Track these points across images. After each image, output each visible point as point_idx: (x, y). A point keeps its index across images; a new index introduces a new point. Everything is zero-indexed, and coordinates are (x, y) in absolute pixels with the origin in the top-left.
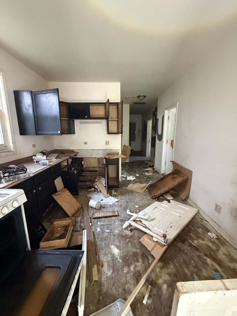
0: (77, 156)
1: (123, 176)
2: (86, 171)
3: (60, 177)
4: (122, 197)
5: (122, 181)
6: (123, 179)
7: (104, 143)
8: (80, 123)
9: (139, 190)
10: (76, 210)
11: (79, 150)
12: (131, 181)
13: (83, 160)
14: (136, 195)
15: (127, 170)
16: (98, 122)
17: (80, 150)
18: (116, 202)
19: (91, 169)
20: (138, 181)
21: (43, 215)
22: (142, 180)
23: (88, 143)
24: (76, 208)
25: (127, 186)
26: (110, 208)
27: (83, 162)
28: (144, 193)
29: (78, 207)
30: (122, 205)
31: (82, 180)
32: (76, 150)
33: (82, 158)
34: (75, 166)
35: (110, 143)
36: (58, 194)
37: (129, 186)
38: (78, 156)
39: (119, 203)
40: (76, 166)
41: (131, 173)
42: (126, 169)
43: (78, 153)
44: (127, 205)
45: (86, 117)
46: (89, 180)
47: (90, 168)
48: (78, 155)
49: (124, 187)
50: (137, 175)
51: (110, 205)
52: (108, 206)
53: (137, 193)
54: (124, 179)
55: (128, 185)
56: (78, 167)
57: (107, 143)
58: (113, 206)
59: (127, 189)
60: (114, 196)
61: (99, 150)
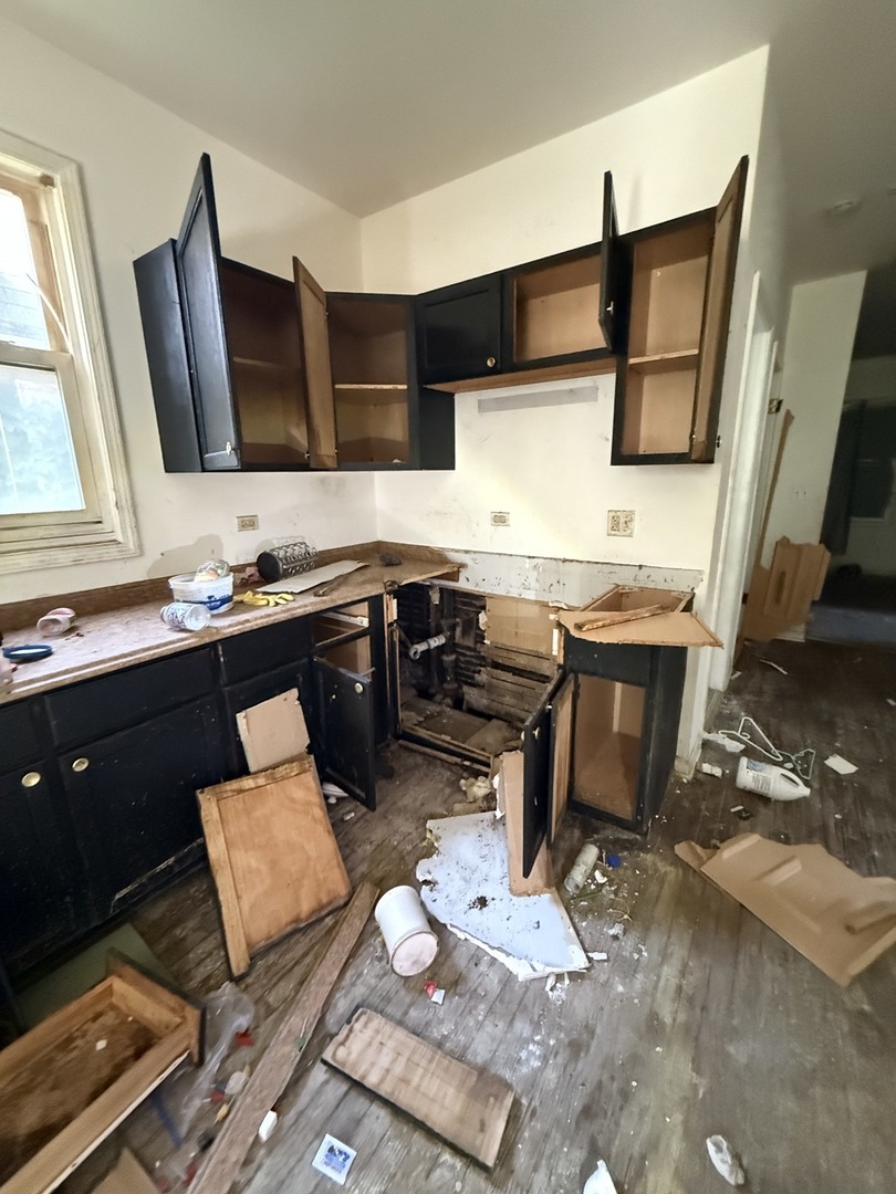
0: (457, 581)
1: (719, 738)
2: (496, 666)
3: (294, 692)
4: (628, 943)
5: (700, 780)
6: (707, 768)
7: (602, 523)
8: (482, 407)
9: (816, 928)
10: (297, 920)
11: (467, 552)
12: (764, 799)
13: (484, 608)
14: (767, 988)
15: (767, 699)
16: (571, 391)
17: (472, 555)
18: (559, 977)
19: (521, 661)
20: (824, 828)
21: (117, 897)
22: (871, 823)
23: (511, 519)
24: (306, 906)
25: (712, 840)
26: (490, 1011)
27: (483, 618)
28: (859, 993)
29: (325, 900)
30: (591, 1032)
31: (475, 706)
32: (457, 551)
33: (480, 597)
34: (453, 628)
35: (636, 526)
36: (241, 791)
37: (731, 852)
38: (462, 584)
39: (584, 1003)
40: (458, 631)
41: (790, 732)
42: (760, 693)
43: (462, 566)
44: (635, 1060)
45: (489, 363)
46: (508, 714)
47: (513, 656)
48: (462, 577)
49: (688, 838)
50: (841, 765)
51: (508, 978)
52: (493, 982)
53: (787, 954)
54: (717, 772)
55: (725, 837)
56: (464, 633)
57: (619, 523)
58: (522, 1007)
59: (705, 880)
60: (579, 906)
61: (565, 561)
